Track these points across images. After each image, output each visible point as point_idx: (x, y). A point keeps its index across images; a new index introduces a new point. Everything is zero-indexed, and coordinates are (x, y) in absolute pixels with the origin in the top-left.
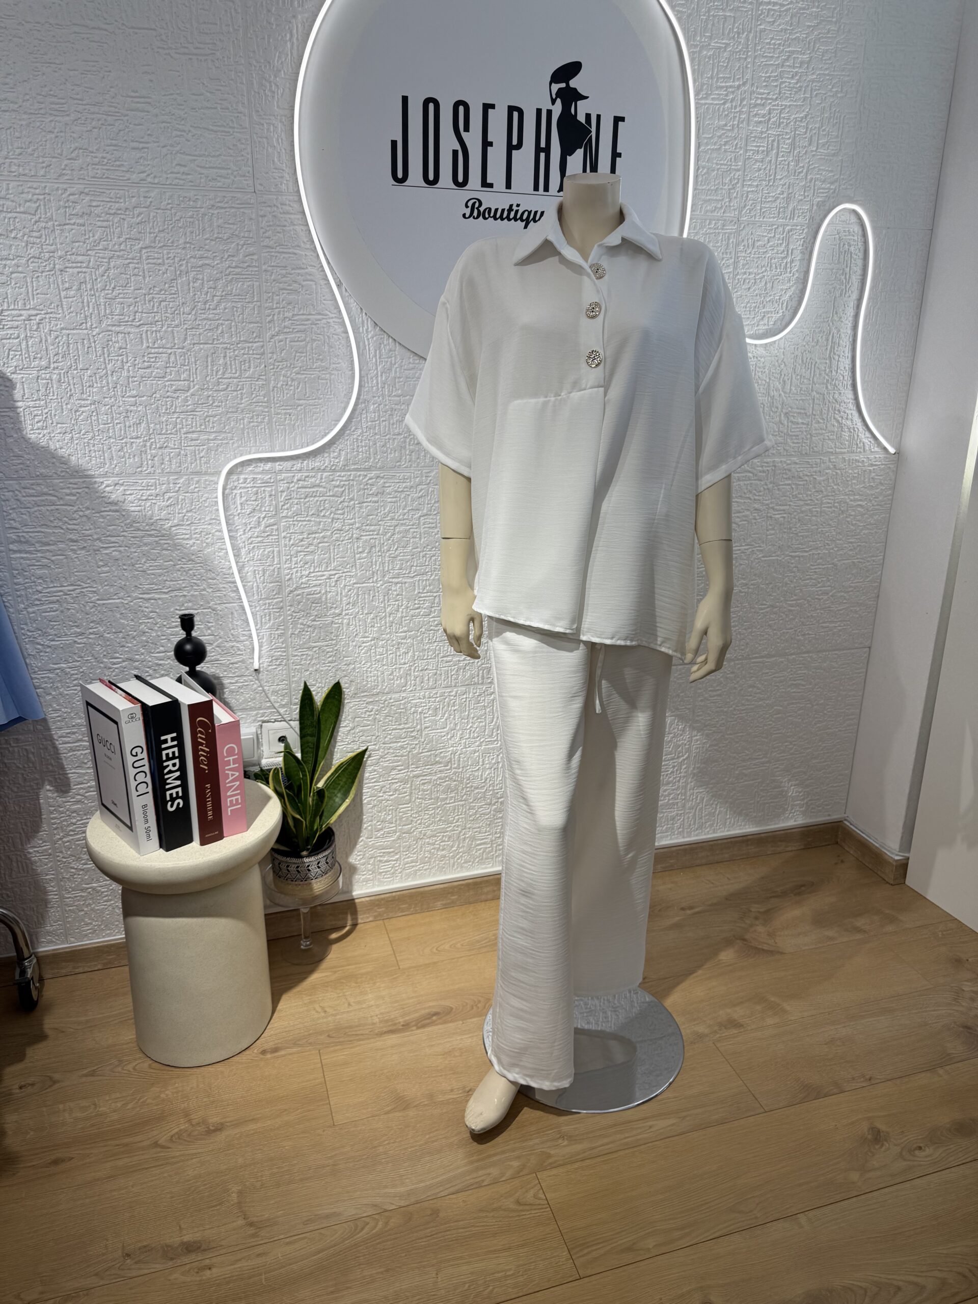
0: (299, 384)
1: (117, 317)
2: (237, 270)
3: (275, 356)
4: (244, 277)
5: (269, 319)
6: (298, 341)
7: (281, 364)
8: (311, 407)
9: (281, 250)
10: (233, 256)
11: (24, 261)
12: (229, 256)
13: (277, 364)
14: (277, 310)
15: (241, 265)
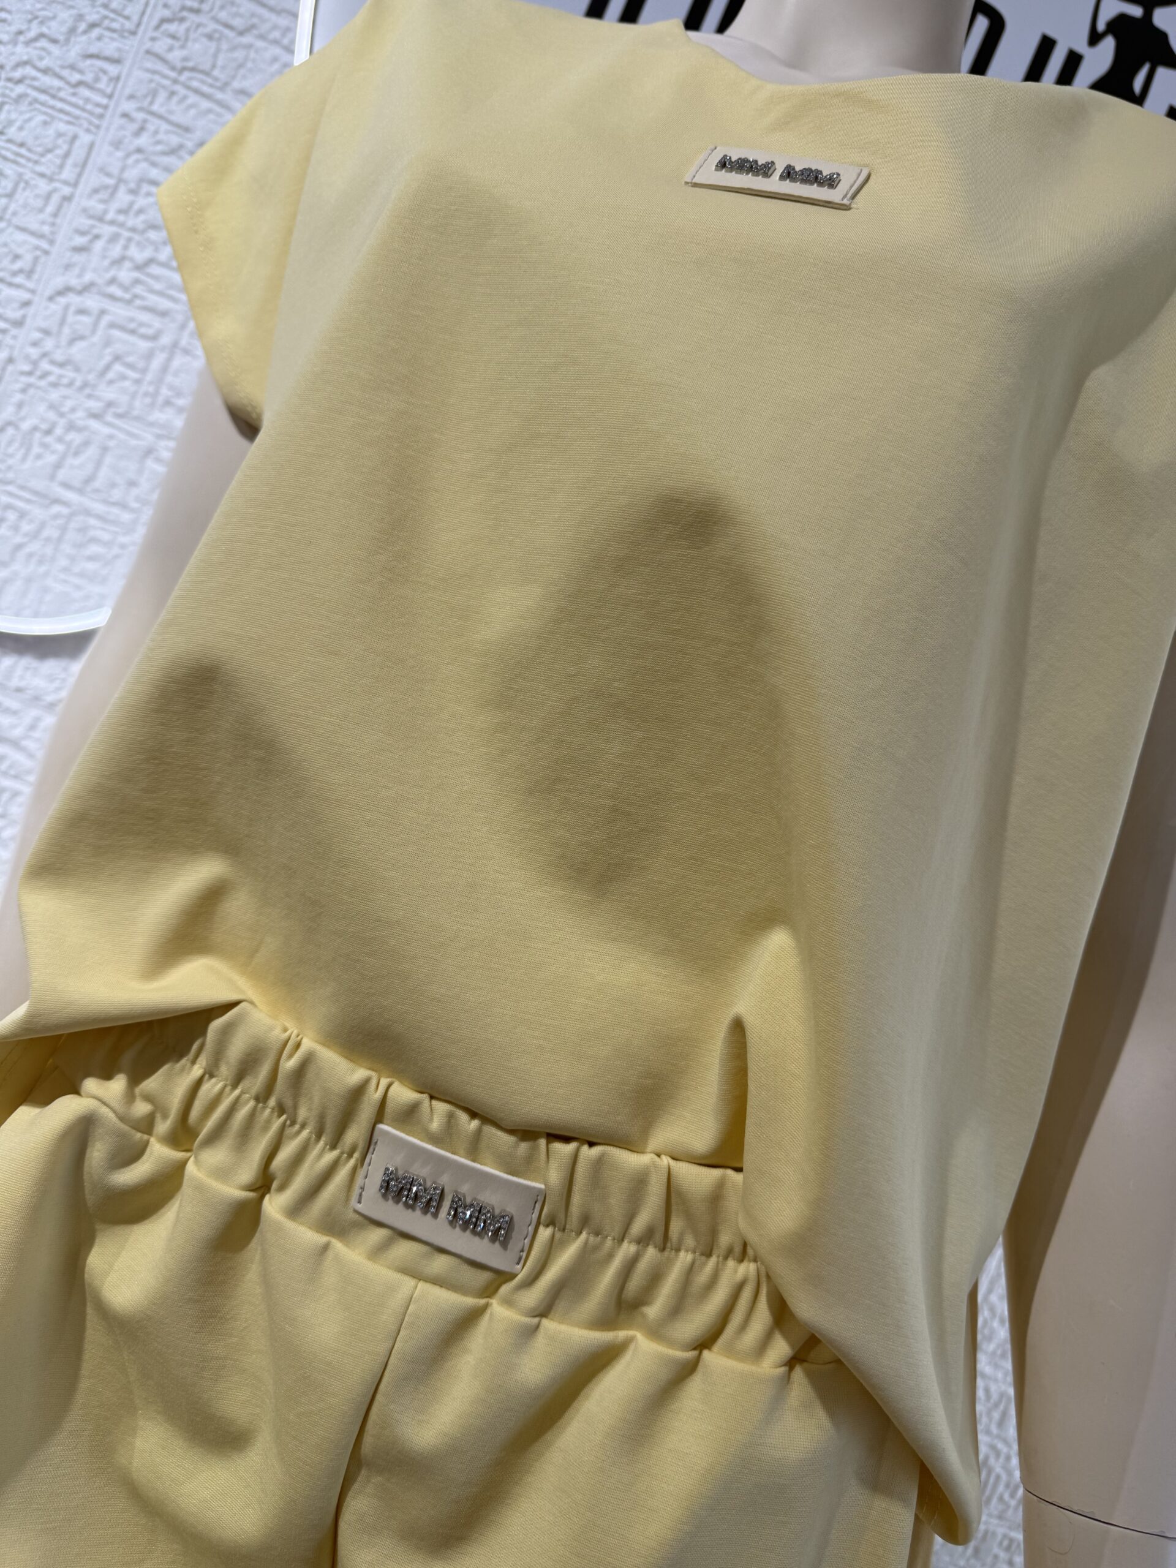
0: (86, 443)
2: (47, 81)
3: (49, 344)
4: (59, 105)
5: (80, 241)
6: (133, 332)
7: (57, 370)
8: (92, 521)
9: (195, 84)
10: (54, 41)
12: (42, 35)
13: (45, 366)
14: (113, 229)
15: (65, 73)
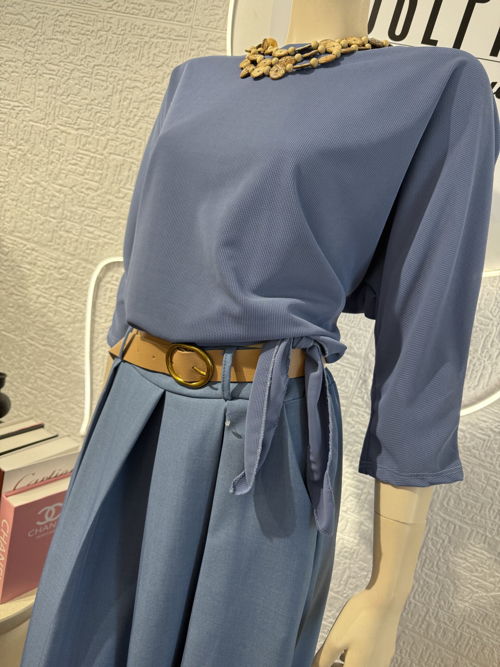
1: (64, 119)
11: (20, 65)
